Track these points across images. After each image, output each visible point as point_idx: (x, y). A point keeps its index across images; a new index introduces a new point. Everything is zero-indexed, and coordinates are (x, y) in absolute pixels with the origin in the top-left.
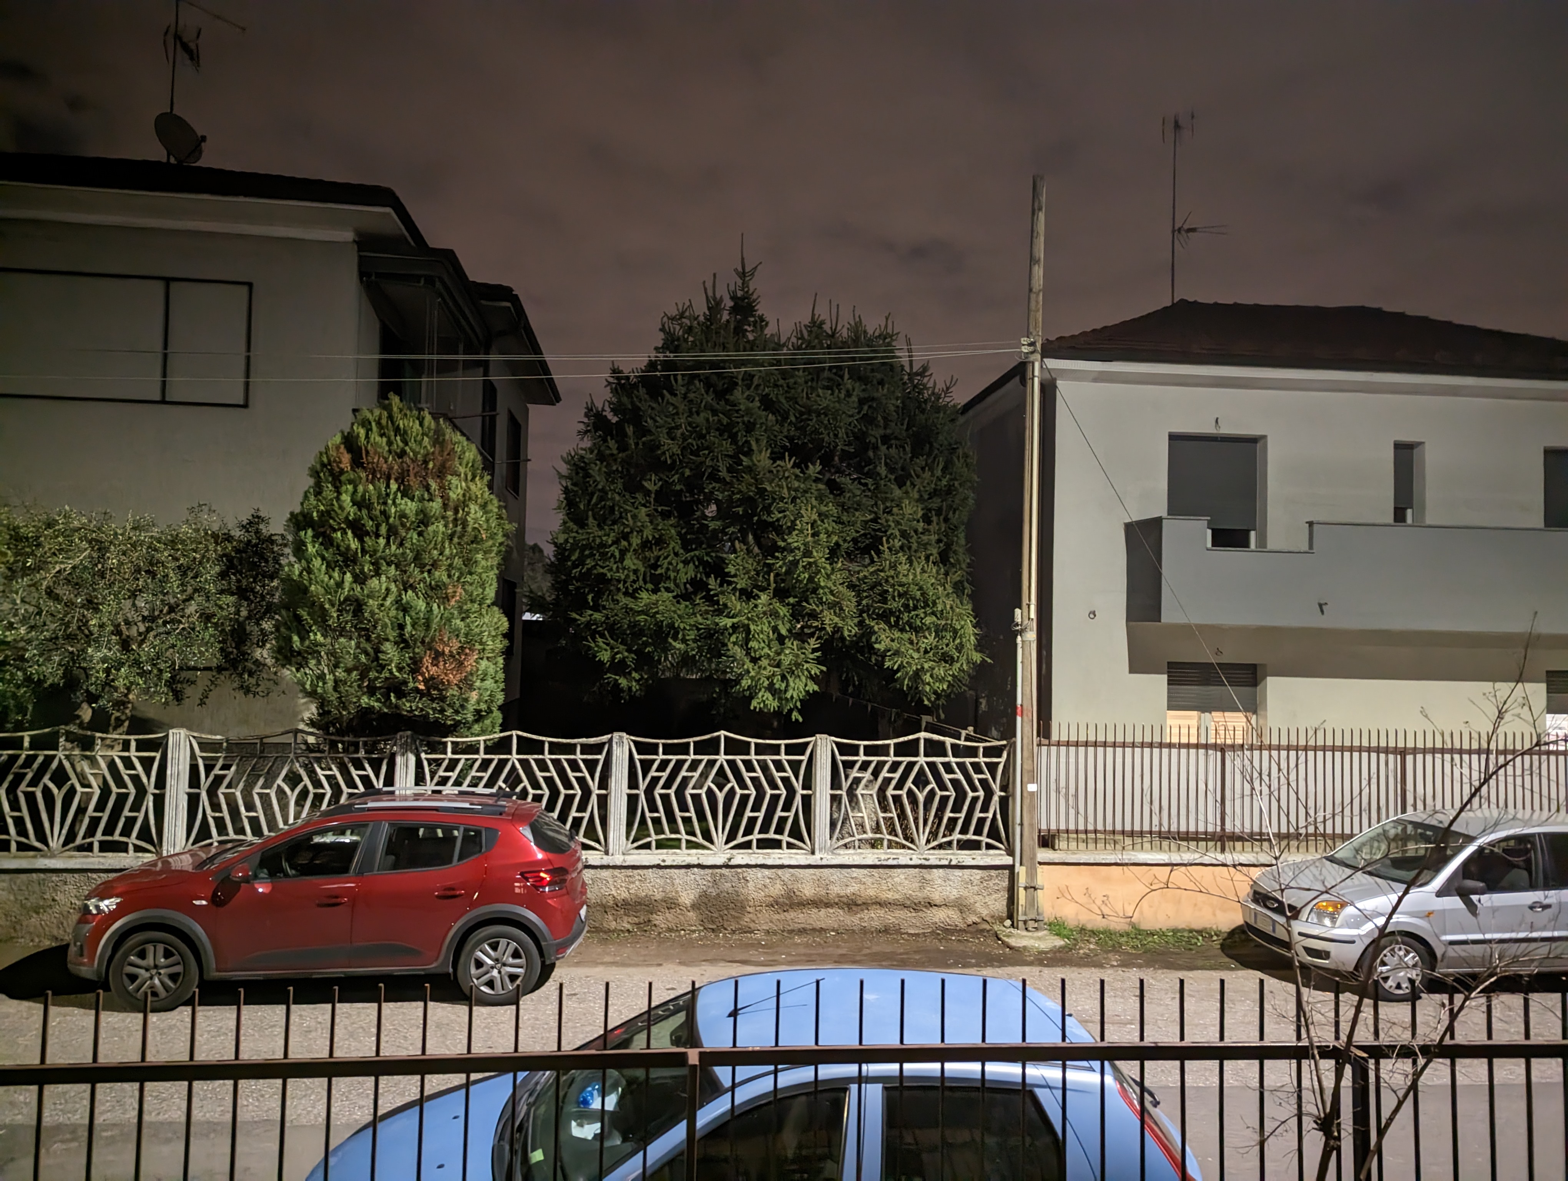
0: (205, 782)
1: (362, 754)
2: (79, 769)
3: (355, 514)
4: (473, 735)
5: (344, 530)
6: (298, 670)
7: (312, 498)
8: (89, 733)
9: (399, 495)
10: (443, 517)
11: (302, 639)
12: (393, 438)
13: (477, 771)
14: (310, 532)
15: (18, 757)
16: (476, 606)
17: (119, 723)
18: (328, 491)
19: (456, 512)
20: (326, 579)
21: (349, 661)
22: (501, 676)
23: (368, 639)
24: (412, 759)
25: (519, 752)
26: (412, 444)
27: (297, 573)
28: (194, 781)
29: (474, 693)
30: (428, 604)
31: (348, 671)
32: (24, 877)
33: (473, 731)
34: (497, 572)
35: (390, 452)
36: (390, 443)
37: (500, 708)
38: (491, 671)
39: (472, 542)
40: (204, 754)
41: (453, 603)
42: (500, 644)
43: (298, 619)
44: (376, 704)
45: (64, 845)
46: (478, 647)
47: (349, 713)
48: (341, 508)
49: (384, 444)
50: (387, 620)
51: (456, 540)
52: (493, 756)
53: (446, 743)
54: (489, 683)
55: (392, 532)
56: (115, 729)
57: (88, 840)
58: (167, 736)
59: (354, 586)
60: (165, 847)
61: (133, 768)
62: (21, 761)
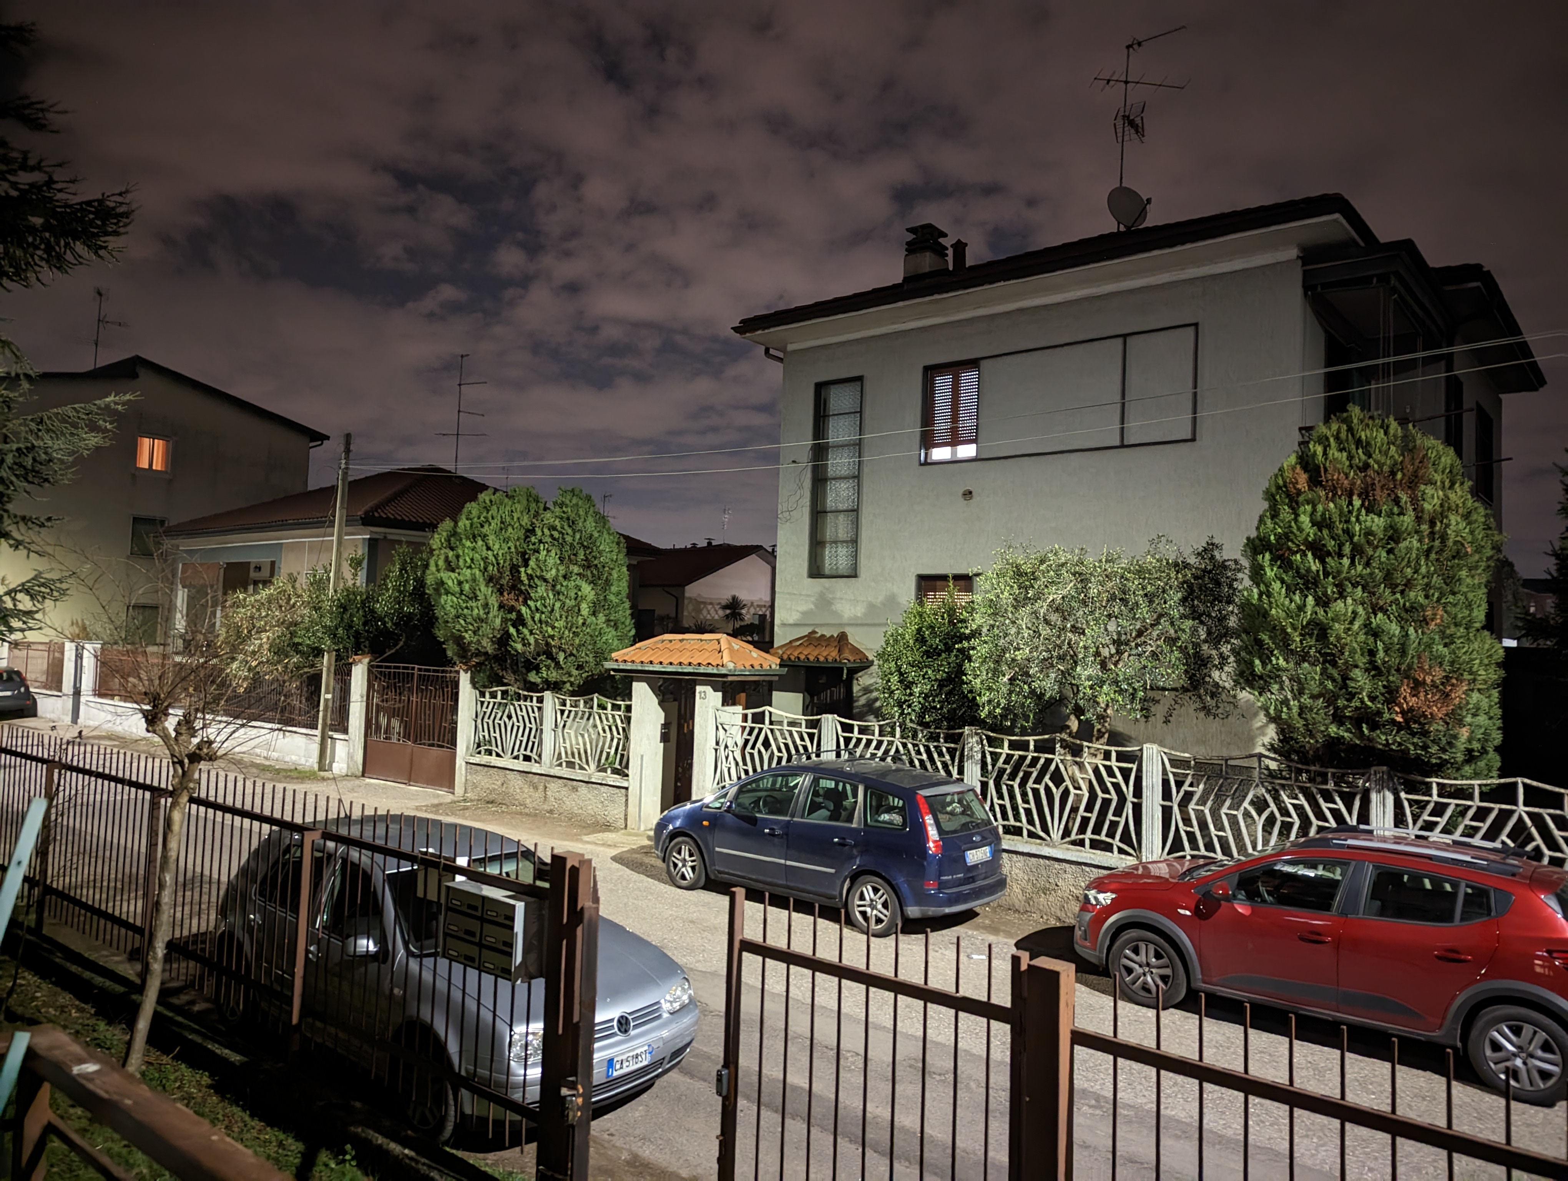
0: (1177, 798)
1: (1331, 786)
2: (1070, 773)
3: (1315, 535)
4: (1463, 777)
5: (1304, 552)
6: (1260, 694)
7: (1269, 522)
8: (1078, 742)
9: (1363, 512)
10: (1417, 532)
11: (1264, 664)
12: (1354, 451)
13: (1472, 820)
14: (1268, 556)
15: (1025, 757)
16: (1462, 630)
17: (1101, 735)
18: (1285, 513)
19: (1432, 524)
20: (1287, 602)
21: (1314, 687)
22: (1497, 711)
23: (1334, 664)
24: (1390, 798)
25: (1526, 804)
26: (1377, 455)
27: (1256, 597)
28: (1167, 795)
29: (1464, 729)
30: (1402, 627)
31: (1314, 697)
32: (1033, 860)
33: (1463, 772)
34: (1485, 590)
35: (1351, 466)
36: (1350, 458)
37: (1497, 749)
38: (1485, 704)
39: (1454, 557)
40: (1174, 770)
41: (1432, 626)
42: (1494, 675)
43: (1259, 643)
44: (1346, 735)
45: (1063, 838)
46: (1466, 676)
47: (1317, 741)
48: (1300, 529)
49: (1344, 459)
50: (1355, 645)
51: (1433, 556)
52: (1492, 805)
53: (1431, 783)
54: (1482, 719)
55: (1357, 550)
56: (1097, 739)
57: (1081, 837)
58: (1141, 750)
59: (1317, 609)
60: (1144, 854)
61: (1115, 777)
62: (1028, 761)
